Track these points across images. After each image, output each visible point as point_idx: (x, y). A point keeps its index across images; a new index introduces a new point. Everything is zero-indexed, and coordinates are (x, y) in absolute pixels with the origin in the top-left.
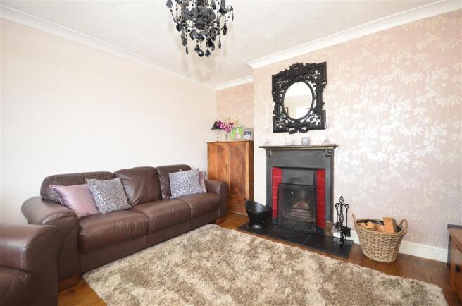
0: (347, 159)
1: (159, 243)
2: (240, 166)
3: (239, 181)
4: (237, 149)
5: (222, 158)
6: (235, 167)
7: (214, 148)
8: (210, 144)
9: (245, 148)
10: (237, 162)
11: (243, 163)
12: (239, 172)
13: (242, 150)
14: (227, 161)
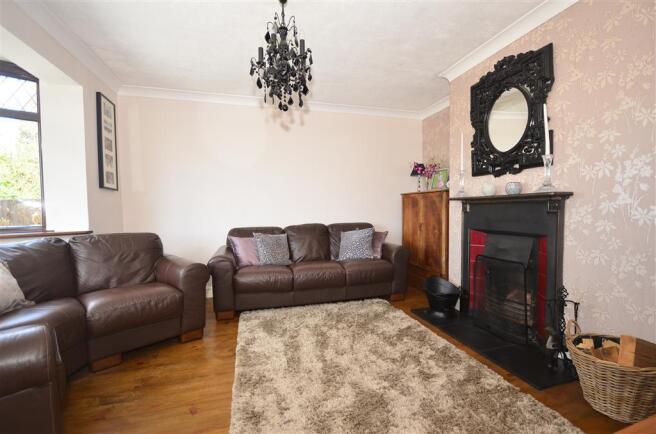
0: (588, 220)
1: (308, 304)
2: (437, 227)
3: (435, 248)
4: (433, 203)
5: (416, 214)
6: (431, 228)
7: (409, 201)
8: (406, 197)
9: (441, 201)
10: (432, 220)
11: (440, 223)
12: (434, 236)
13: (438, 204)
14: (421, 220)
